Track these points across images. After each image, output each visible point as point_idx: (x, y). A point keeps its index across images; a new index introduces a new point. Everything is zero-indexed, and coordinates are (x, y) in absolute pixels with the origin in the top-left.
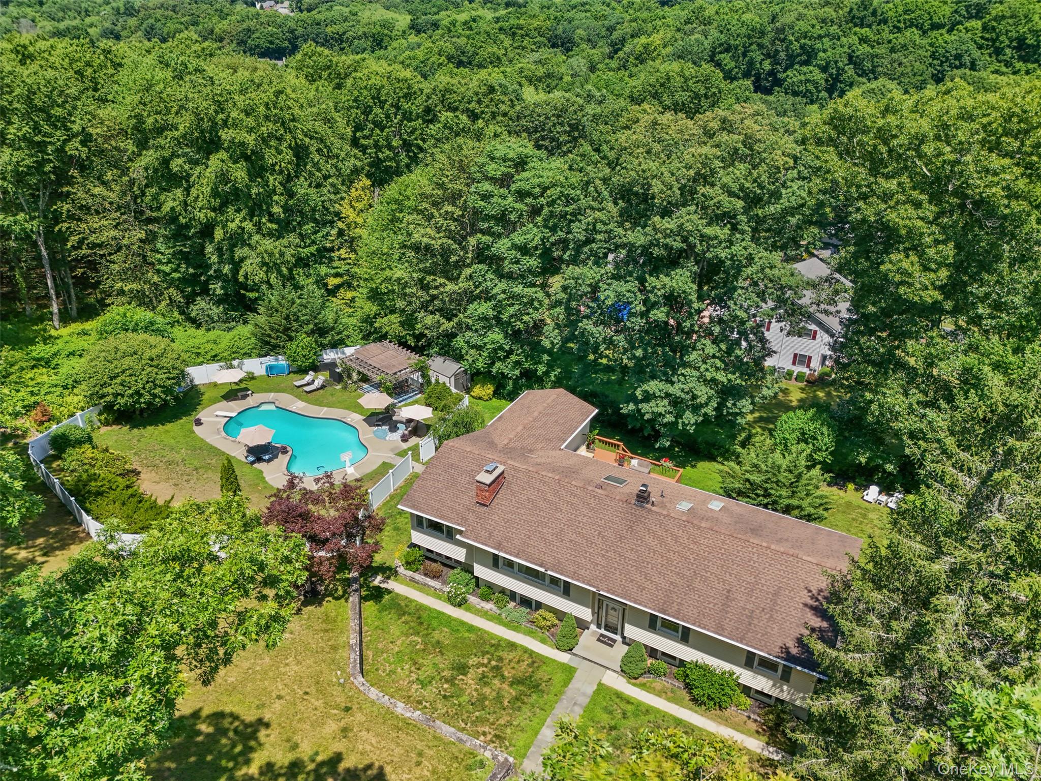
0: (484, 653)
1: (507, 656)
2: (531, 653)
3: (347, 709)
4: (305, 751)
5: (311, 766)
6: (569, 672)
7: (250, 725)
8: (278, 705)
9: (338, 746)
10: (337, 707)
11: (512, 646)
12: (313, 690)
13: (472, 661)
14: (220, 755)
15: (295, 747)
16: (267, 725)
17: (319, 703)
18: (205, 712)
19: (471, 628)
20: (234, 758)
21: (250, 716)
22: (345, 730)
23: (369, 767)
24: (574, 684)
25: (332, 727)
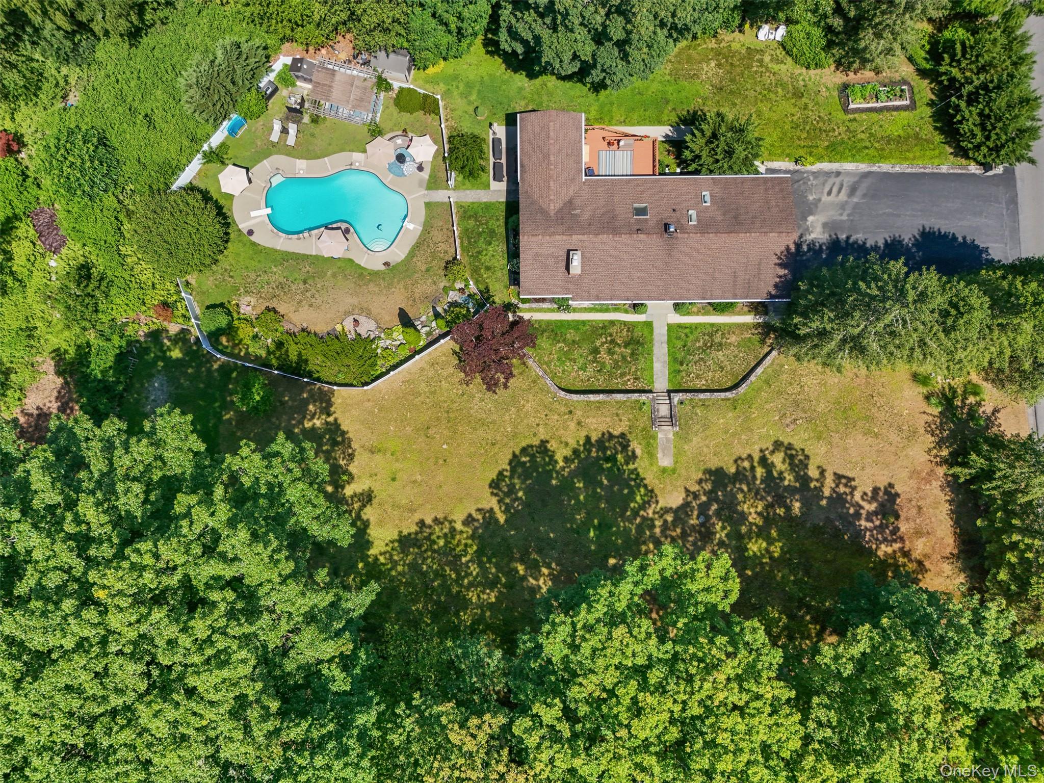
0: (601, 335)
1: (613, 330)
2: (625, 323)
3: (570, 412)
4: (573, 443)
5: (582, 449)
6: (649, 325)
7: (540, 447)
8: (541, 429)
9: (583, 433)
10: (565, 414)
11: (612, 323)
12: (547, 412)
13: (598, 343)
14: (543, 466)
15: (567, 444)
16: (547, 442)
17: (556, 417)
18: (517, 452)
19: (584, 323)
20: (549, 464)
21: (536, 442)
22: (579, 423)
23: (603, 434)
24: (656, 331)
25: (572, 425)
